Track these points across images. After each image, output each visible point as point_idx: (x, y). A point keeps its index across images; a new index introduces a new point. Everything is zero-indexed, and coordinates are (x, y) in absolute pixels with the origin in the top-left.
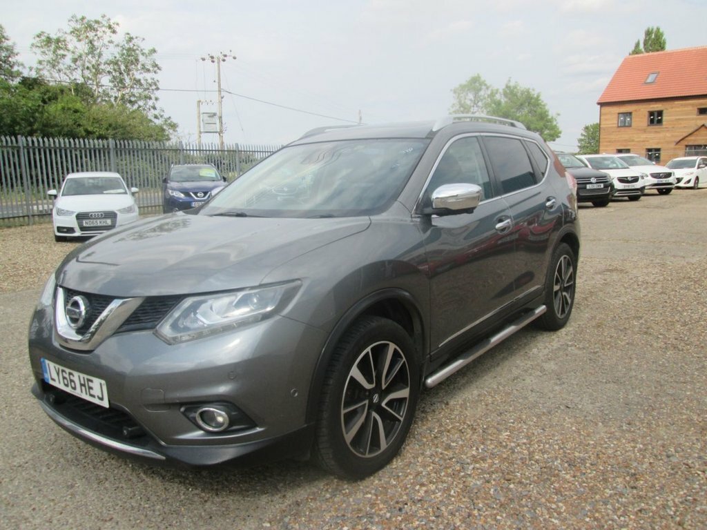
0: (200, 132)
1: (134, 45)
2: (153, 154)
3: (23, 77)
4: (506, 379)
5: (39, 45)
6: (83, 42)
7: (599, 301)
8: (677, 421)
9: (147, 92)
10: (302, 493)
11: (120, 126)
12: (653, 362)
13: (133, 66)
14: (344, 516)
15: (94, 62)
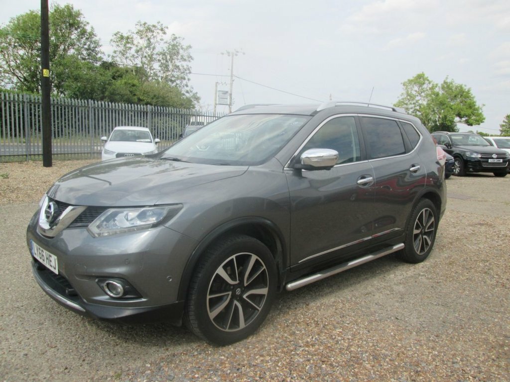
0: (216, 104)
1: (177, 43)
2: (182, 117)
3: (103, 61)
4: (360, 293)
5: (115, 40)
6: (143, 39)
7: (461, 246)
8: (476, 339)
9: (182, 75)
10: (179, 349)
11: (161, 96)
12: (480, 294)
13: (175, 57)
14: (199, 367)
15: (149, 53)
